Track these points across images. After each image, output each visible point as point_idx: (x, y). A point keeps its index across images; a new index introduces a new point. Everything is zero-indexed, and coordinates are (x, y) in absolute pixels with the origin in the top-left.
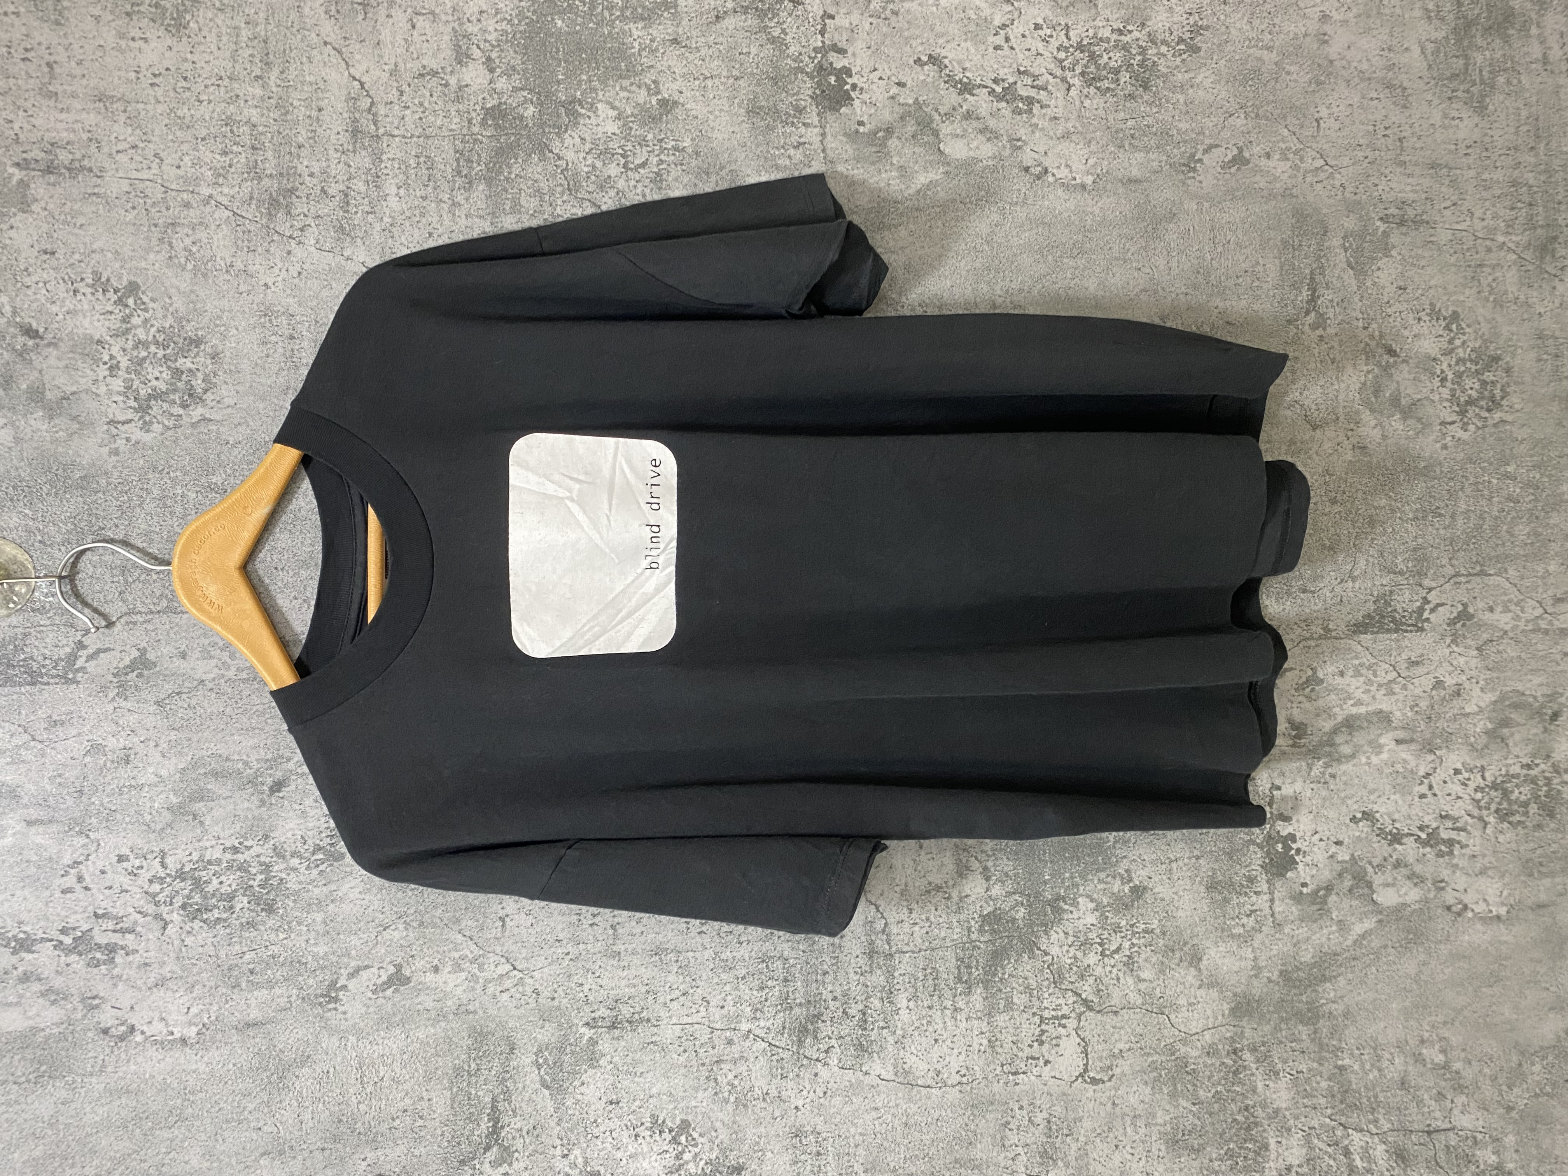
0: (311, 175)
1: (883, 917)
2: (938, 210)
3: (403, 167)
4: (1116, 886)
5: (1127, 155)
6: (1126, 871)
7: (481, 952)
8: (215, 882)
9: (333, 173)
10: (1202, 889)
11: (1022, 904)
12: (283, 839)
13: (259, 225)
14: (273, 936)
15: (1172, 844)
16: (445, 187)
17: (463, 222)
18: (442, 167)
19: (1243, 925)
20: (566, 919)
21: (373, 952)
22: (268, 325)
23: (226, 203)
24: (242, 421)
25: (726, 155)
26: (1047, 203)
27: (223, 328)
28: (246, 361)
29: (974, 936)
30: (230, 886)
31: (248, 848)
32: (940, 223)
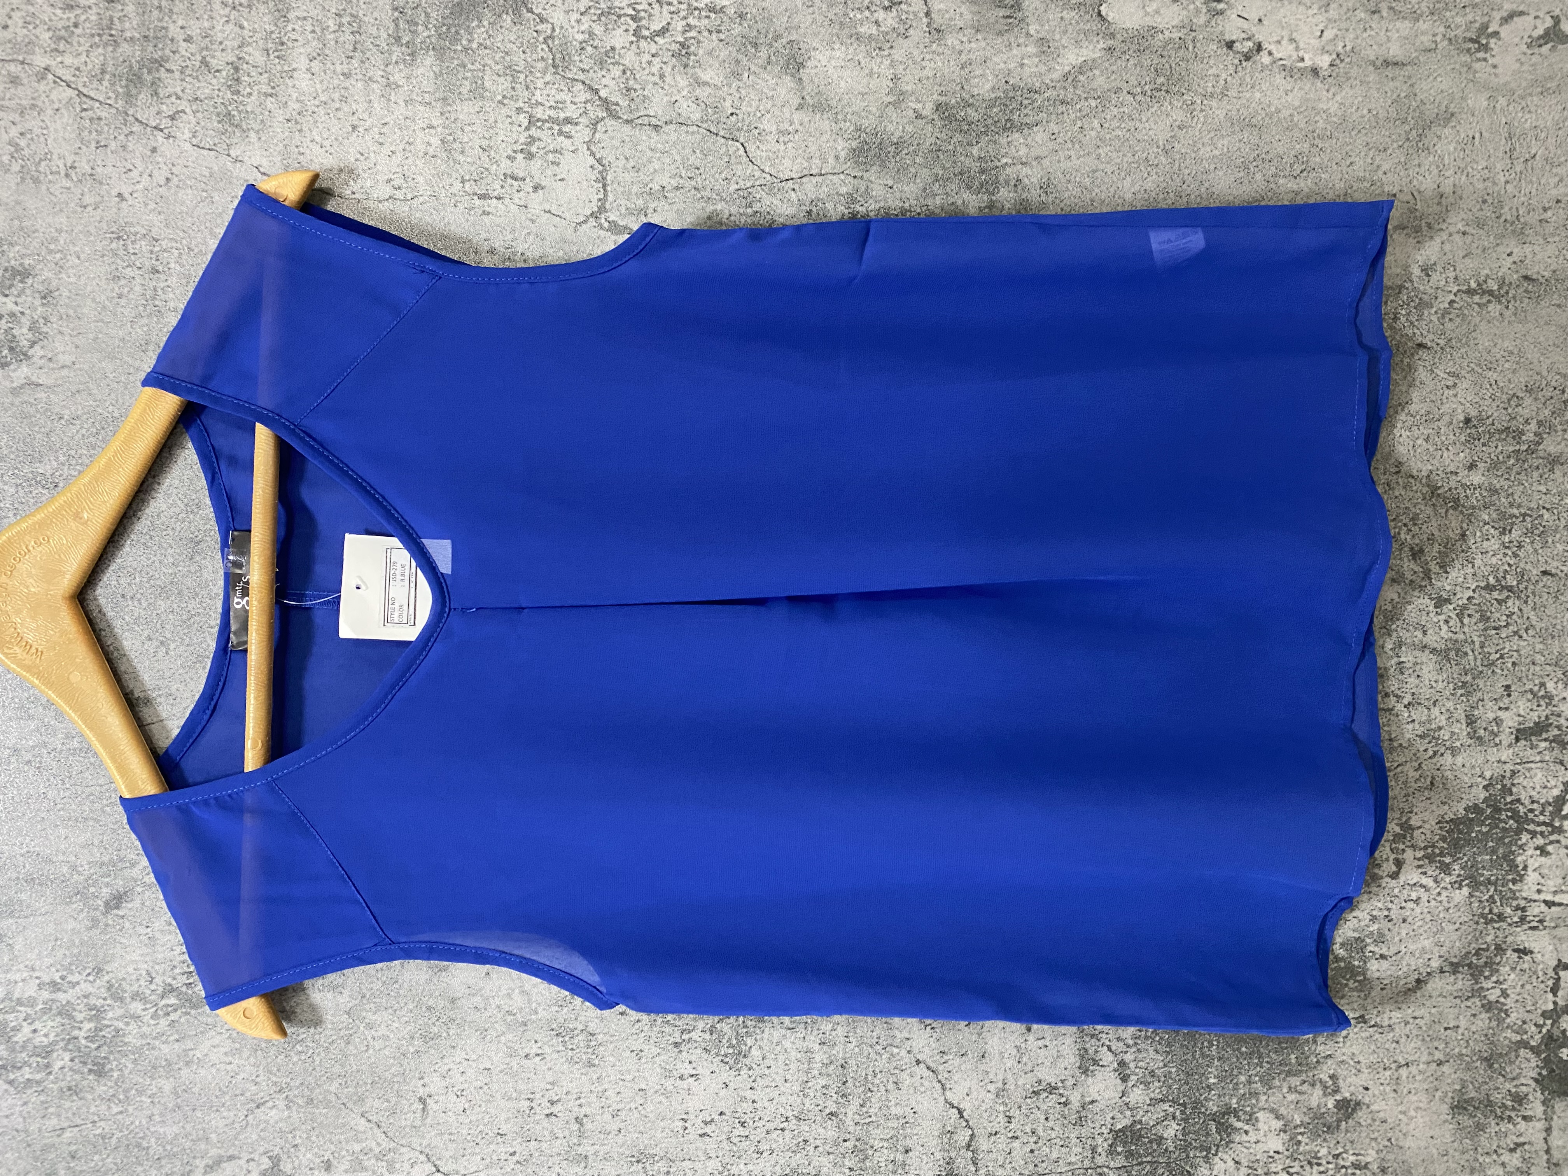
0: (188, 40)
1: (968, 1126)
2: (1093, 103)
3: (318, 29)
4: (1315, 1097)
5: (1384, 24)
6: (1332, 1077)
7: (393, 1145)
8: (27, 1029)
9: (219, 37)
10: (1445, 1108)
11: (1174, 1118)
12: (120, 976)
13: (114, 111)
14: (104, 1107)
15: (1403, 1040)
16: (377, 60)
17: (401, 111)
18: (374, 32)
19: (1503, 1164)
20: (511, 1104)
21: (242, 1137)
22: (121, 252)
23: (68, 77)
24: (81, 387)
25: (785, 19)
26: (1258, 95)
27: (58, 256)
28: (89, 302)
29: (1100, 1160)
30: (46, 1035)
31: (74, 985)
32: (1096, 123)
